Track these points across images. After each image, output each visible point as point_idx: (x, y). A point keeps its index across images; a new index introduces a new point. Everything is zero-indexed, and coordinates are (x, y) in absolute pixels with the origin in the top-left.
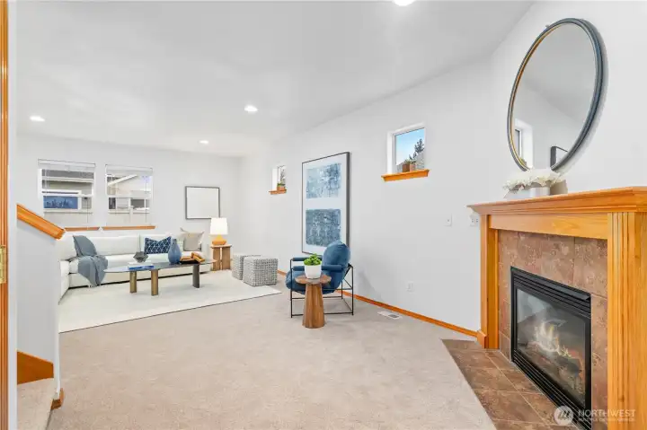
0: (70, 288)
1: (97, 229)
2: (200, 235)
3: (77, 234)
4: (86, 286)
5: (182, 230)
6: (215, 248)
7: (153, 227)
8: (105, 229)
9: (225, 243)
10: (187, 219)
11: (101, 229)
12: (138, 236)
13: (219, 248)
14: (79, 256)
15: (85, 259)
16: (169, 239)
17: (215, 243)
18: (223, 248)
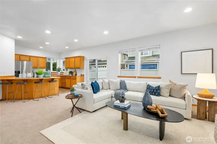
1: (135, 77)
2: (184, 87)
3: (123, 79)
5: (170, 81)
7: (160, 78)
8: (138, 77)
9: (212, 97)
10: (182, 73)
11: (137, 77)
12: (146, 82)
13: (206, 101)
14: (120, 89)
15: (121, 91)
16: (159, 87)
17: (200, 96)
18: (209, 102)
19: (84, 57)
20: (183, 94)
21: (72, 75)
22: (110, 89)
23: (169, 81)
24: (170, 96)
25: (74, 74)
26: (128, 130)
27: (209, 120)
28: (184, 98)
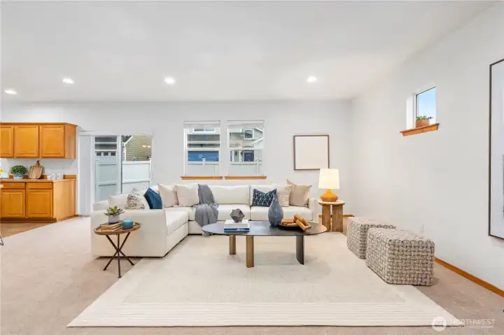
0: (189, 235)
1: (221, 178)
2: (306, 189)
3: (202, 182)
4: (201, 234)
5: (288, 182)
6: (324, 205)
7: (264, 178)
8: (227, 178)
9: (335, 199)
10: (295, 169)
11: (224, 179)
12: (247, 186)
13: (329, 205)
14: (200, 203)
15: (204, 207)
16: (275, 192)
17: (324, 199)
18: (334, 206)
19: (75, 126)
20: (306, 199)
21: (26, 177)
22: (178, 204)
23: (286, 181)
24: (290, 205)
25: (34, 175)
26: (255, 266)
27: (333, 231)
28: (307, 205)
